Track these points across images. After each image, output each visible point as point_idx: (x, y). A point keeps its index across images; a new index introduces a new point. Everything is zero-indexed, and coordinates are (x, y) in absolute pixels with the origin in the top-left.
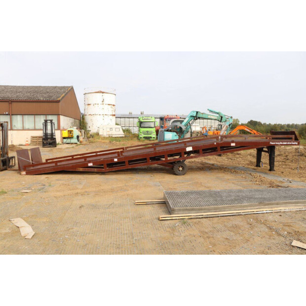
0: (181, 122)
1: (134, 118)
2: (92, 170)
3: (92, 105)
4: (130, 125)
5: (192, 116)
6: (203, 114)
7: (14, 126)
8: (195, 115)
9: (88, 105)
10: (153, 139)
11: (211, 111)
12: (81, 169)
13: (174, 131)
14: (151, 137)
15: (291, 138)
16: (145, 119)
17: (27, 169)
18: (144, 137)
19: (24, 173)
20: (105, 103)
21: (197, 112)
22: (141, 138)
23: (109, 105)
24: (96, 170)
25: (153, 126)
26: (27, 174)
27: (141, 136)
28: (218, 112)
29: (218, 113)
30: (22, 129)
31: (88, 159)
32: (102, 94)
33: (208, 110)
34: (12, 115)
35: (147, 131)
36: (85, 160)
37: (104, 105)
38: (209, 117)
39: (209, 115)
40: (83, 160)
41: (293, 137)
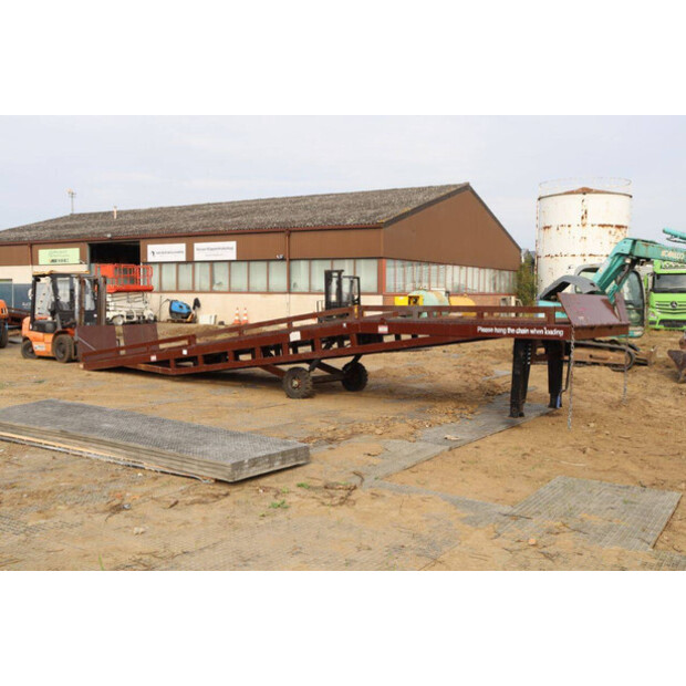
2: (156, 369)
3: (553, 229)
5: (620, 256)
7: (295, 284)
8: (627, 252)
9: (545, 228)
12: (143, 366)
19: (82, 366)
20: (589, 220)
21: (635, 242)
23: (603, 226)
24: (160, 369)
26: (85, 368)
27: (655, 318)
30: (307, 291)
32: (581, 196)
34: (291, 260)
35: (674, 304)
37: (589, 226)
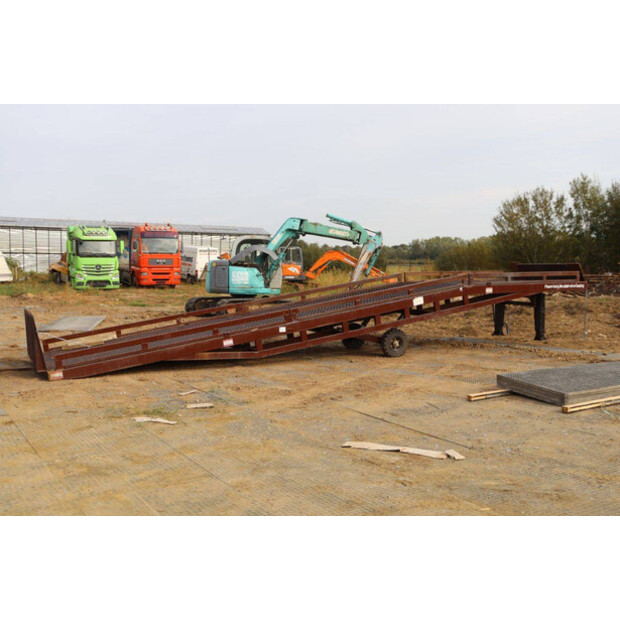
0: (267, 242)
1: (23, 228)
2: (233, 355)
4: (13, 249)
5: (289, 230)
6: (315, 224)
8: (297, 228)
10: (112, 286)
11: (333, 219)
12: (206, 356)
13: (252, 266)
14: (108, 282)
15: (574, 277)
16: (91, 234)
17: (65, 362)
18: (89, 282)
19: (59, 374)
21: (302, 221)
22: (80, 284)
24: (239, 355)
25: (113, 252)
26: (67, 376)
27: (82, 280)
28: (350, 221)
29: (351, 225)
31: (222, 331)
33: (328, 216)
35: (98, 267)
36: (215, 332)
38: (331, 232)
39: (330, 228)
40: (210, 333)
41: (577, 273)
